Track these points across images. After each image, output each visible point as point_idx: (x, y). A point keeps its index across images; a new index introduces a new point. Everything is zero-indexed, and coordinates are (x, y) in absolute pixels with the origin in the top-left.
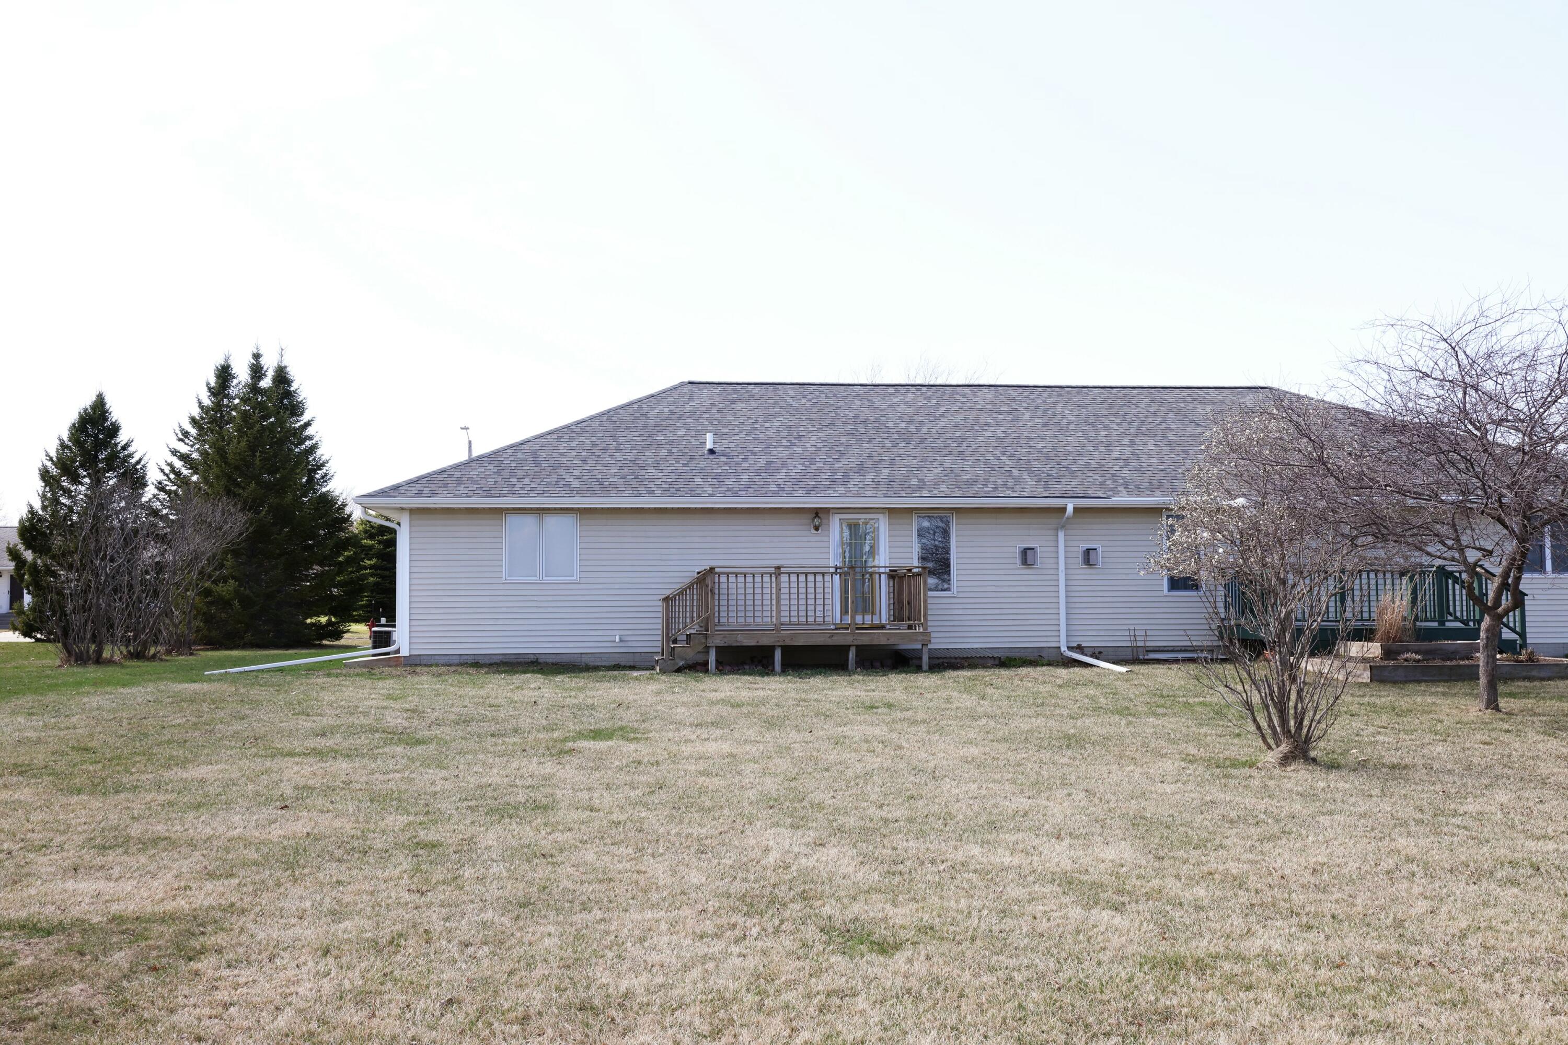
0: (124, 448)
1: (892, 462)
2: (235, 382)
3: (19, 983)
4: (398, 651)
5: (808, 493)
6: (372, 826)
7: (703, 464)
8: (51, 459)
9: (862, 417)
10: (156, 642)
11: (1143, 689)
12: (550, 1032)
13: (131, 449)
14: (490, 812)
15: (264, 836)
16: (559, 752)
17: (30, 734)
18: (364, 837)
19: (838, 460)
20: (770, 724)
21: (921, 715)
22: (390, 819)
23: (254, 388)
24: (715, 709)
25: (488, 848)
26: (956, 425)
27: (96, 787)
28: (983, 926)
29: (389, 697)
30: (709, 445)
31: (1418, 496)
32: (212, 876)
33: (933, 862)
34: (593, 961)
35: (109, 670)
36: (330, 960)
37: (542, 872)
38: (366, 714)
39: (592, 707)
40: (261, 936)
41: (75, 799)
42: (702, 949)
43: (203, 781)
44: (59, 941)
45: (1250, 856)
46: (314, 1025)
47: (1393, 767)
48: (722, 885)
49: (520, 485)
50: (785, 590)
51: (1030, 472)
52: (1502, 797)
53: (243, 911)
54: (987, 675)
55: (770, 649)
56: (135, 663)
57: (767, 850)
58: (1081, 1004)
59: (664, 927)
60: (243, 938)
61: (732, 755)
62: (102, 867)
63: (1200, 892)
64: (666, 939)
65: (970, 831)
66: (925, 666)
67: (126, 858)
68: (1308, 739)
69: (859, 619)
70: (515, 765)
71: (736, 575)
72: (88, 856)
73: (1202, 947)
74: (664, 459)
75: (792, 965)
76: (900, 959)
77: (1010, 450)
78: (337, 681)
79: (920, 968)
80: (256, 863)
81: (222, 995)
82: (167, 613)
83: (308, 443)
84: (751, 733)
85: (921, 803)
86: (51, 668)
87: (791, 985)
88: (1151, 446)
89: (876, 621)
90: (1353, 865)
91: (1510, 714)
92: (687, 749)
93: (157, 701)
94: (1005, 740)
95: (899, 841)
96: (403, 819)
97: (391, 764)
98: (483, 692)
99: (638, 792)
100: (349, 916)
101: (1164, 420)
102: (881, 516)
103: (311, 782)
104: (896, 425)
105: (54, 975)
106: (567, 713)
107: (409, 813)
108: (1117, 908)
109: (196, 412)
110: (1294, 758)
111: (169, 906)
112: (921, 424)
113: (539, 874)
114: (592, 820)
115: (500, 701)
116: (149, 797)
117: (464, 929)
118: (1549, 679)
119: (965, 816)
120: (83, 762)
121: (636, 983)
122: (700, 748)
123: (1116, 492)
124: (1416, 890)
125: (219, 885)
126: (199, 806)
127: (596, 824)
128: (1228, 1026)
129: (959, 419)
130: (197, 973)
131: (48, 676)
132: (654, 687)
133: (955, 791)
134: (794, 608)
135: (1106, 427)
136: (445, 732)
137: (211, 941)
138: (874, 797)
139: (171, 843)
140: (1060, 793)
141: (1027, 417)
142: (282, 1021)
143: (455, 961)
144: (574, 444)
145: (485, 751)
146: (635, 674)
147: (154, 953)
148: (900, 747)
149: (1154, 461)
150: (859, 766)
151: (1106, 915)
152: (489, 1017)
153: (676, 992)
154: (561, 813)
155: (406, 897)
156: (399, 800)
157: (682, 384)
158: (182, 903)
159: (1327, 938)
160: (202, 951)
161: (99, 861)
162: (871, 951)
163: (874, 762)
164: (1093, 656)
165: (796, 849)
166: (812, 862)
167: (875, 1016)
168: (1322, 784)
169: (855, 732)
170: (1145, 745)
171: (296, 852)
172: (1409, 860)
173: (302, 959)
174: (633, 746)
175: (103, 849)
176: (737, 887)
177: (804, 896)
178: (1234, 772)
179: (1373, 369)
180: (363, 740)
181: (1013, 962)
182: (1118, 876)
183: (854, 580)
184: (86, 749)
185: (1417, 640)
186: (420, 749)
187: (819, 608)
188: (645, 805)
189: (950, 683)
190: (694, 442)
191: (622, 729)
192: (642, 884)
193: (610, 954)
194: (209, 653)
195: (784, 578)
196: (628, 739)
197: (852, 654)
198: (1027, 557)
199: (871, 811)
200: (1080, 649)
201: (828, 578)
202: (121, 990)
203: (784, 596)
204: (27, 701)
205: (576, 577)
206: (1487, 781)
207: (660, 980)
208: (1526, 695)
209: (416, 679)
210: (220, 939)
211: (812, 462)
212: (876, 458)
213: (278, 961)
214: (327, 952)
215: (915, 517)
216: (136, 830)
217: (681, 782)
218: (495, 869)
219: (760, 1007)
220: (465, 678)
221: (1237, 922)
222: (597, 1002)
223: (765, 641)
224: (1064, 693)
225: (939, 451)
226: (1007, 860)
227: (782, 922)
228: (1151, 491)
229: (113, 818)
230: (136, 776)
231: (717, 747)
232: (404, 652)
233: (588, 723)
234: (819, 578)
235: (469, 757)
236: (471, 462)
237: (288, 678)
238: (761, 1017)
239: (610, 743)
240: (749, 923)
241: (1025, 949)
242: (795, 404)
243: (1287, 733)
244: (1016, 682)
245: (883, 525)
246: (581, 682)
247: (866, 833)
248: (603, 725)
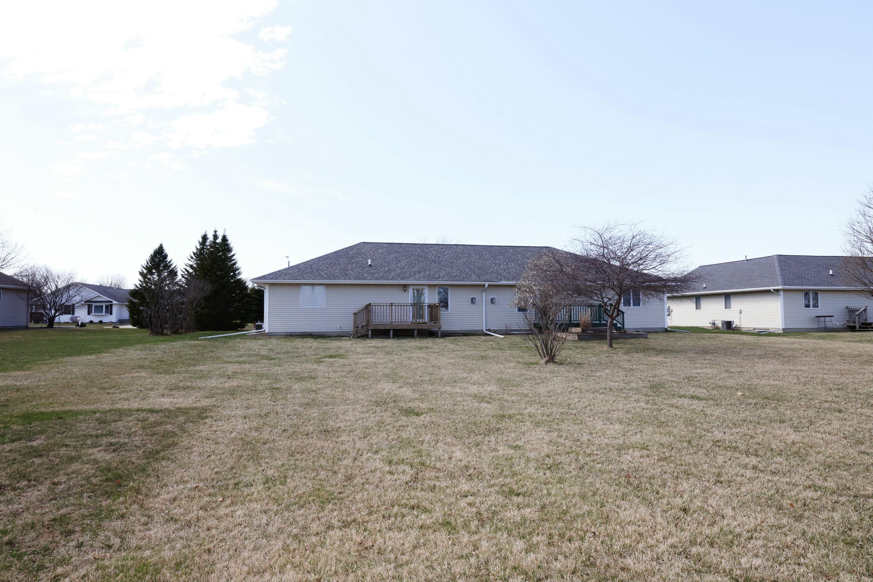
0: (169, 262)
1: (430, 270)
2: (208, 240)
3: (151, 424)
4: (264, 331)
5: (402, 279)
6: (258, 383)
7: (367, 269)
8: (144, 267)
9: (420, 254)
10: (181, 328)
11: (508, 343)
12: (315, 437)
13: (171, 263)
14: (296, 379)
15: (223, 386)
16: (319, 362)
17: (142, 356)
18: (255, 386)
19: (412, 269)
20: (388, 353)
21: (437, 350)
22: (263, 381)
23: (214, 242)
24: (370, 349)
25: (296, 389)
26: (451, 258)
27: (166, 372)
28: (448, 408)
29: (262, 345)
30: (369, 263)
31: (591, 281)
32: (207, 397)
33: (435, 392)
34: (329, 419)
35: (166, 337)
36: (247, 420)
37: (313, 395)
38: (254, 351)
39: (330, 348)
40: (224, 413)
41: (160, 376)
42: (362, 416)
43: (201, 371)
44: (161, 414)
45: (531, 389)
46: (243, 436)
47: (579, 364)
48: (369, 399)
49: (306, 276)
50: (394, 311)
51: (474, 273)
52: (607, 371)
53: (218, 407)
54: (459, 338)
55: (389, 330)
56: (174, 335)
57: (384, 389)
58: (474, 427)
59: (351, 410)
60: (219, 414)
61: (375, 363)
62: (171, 395)
63: (514, 398)
64: (351, 413)
65: (448, 383)
66: (439, 336)
67: (178, 392)
68: (554, 356)
69: (418, 320)
70: (304, 366)
71: (378, 306)
72: (167, 392)
73: (512, 412)
74: (354, 268)
75: (390, 419)
76: (422, 417)
77: (468, 266)
78: (244, 340)
79: (428, 419)
80: (221, 394)
81: (214, 429)
82: (185, 319)
83: (233, 262)
84: (381, 356)
85: (433, 376)
86: (146, 336)
87: (388, 424)
88: (513, 265)
89: (424, 321)
90: (560, 390)
91: (616, 348)
92: (360, 361)
93: (184, 346)
94: (462, 357)
95: (425, 386)
96: (268, 381)
97: (263, 365)
98: (293, 344)
99: (344, 373)
100: (252, 408)
101: (517, 257)
102: (425, 287)
103: (237, 371)
104: (431, 257)
105: (162, 423)
106: (321, 350)
107: (270, 380)
108: (489, 403)
109: (195, 251)
110: (550, 362)
111: (195, 405)
112: (439, 257)
113: (312, 396)
114: (328, 381)
115: (299, 346)
116: (184, 375)
117: (288, 411)
118: (629, 338)
119: (447, 379)
120: (161, 365)
121: (342, 425)
122: (364, 361)
123: (501, 280)
124: (576, 396)
125: (210, 400)
126: (201, 378)
127: (330, 382)
128: (515, 431)
129: (452, 256)
130: (205, 423)
131: (146, 339)
132: (350, 342)
133: (445, 372)
134: (397, 317)
135: (499, 259)
136: (281, 356)
137: (209, 414)
138: (419, 374)
139: (193, 388)
140: (477, 372)
141: (474, 255)
142: (233, 435)
143: (286, 420)
144: (324, 262)
145: (294, 362)
146: (344, 338)
147: (192, 418)
148: (429, 360)
149: (513, 270)
150: (415, 365)
151: (485, 405)
152: (297, 434)
153: (354, 427)
154: (319, 379)
155: (270, 403)
156: (266, 376)
157: (361, 243)
158: (198, 405)
159: (548, 409)
160: (206, 417)
161: (170, 393)
162: (414, 415)
163: (419, 364)
164: (494, 332)
165: (393, 389)
166: (398, 392)
167: (413, 431)
168: (556, 369)
169: (415, 355)
170: (506, 358)
171: (234, 391)
172: (576, 388)
173: (238, 420)
174: (343, 360)
175: (171, 390)
176: (374, 399)
177: (395, 401)
178: (531, 366)
179: (577, 242)
180: (254, 358)
181: (455, 417)
182: (491, 395)
183: (417, 308)
184: (162, 361)
185: (593, 327)
186: (272, 361)
187: (405, 317)
188: (346, 377)
189: (447, 341)
190: (365, 262)
191: (339, 355)
192: (344, 399)
193: (334, 417)
194: (200, 332)
195: (394, 307)
196: (341, 358)
197: (416, 332)
198: (473, 301)
199: (418, 378)
200: (489, 330)
201: (408, 307)
202: (182, 427)
203: (394, 313)
204: (139, 346)
205: (325, 307)
206: (605, 367)
207: (349, 424)
208: (622, 343)
209: (271, 340)
210: (212, 414)
211: (404, 269)
212: (425, 268)
213: (230, 420)
214: (245, 418)
215: (437, 288)
216: (181, 384)
217: (358, 371)
218: (298, 395)
219: (379, 430)
220: (287, 340)
221: (523, 406)
222: (329, 430)
223: (388, 328)
224: (483, 344)
225: (445, 266)
226: (458, 391)
227: (387, 408)
228: (512, 280)
229: (173, 381)
230: (179, 369)
231: (370, 360)
232: (267, 331)
233: (329, 353)
234: (405, 307)
235: (289, 363)
236: (290, 268)
237: (228, 340)
238: (379, 433)
239: (335, 359)
240: (377, 408)
241: (460, 414)
242: (398, 250)
243: (548, 354)
244: (468, 340)
245: (426, 291)
246: (326, 341)
247: (415, 384)
248: (333, 354)
